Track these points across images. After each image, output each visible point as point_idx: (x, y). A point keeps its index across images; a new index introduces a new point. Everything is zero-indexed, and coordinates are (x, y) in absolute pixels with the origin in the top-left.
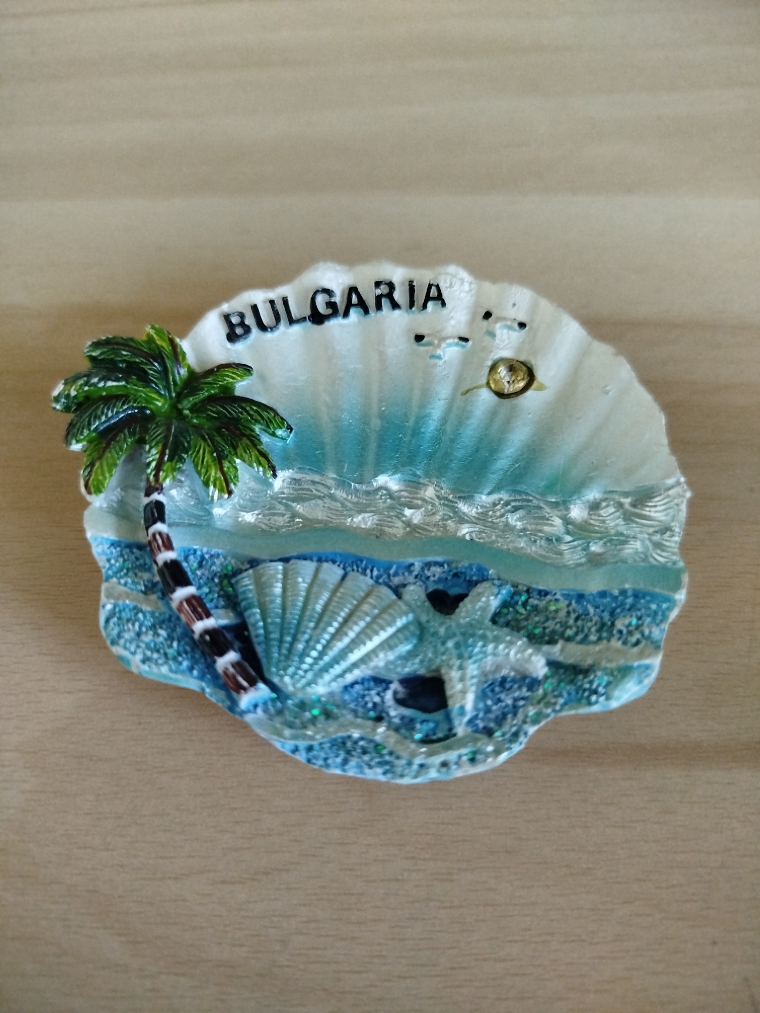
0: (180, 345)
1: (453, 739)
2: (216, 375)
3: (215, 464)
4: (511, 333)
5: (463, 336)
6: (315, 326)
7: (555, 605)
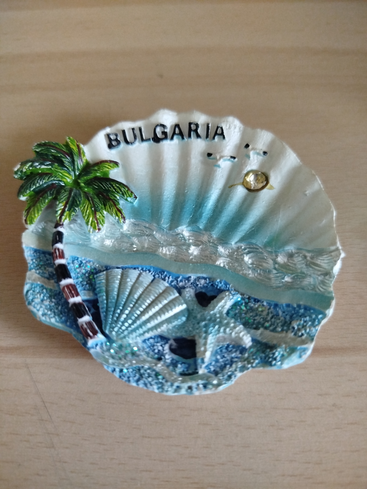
0: (83, 148)
1: (196, 375)
2: (99, 166)
3: (93, 214)
4: (258, 156)
5: (233, 156)
6: (155, 144)
7: (262, 308)
